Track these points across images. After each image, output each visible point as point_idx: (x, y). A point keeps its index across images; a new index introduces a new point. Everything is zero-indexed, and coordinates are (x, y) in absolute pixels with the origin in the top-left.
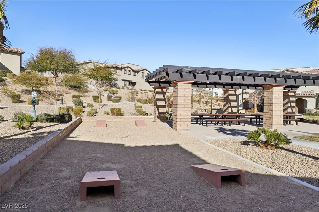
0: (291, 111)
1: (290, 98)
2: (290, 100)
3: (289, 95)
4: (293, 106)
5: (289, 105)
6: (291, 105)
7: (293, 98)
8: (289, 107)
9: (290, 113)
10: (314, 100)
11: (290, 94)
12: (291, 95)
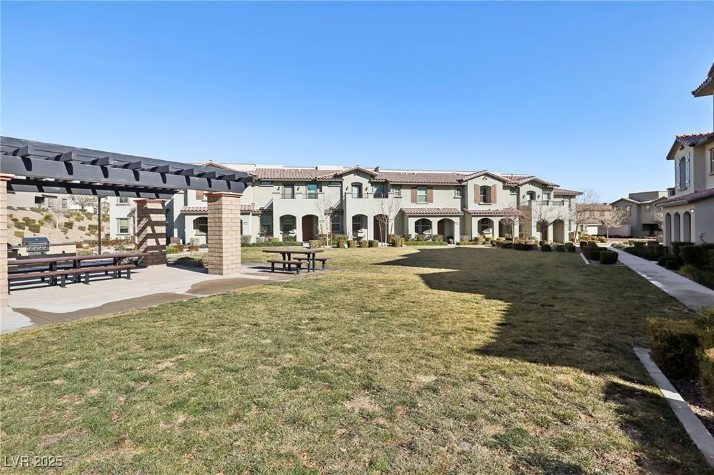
0: (155, 244)
1: (151, 215)
2: (150, 220)
3: (148, 208)
4: (160, 232)
5: (149, 230)
6: (153, 230)
7: (159, 215)
8: (148, 235)
9: (152, 248)
10: (257, 219)
11: (150, 206)
12: (152, 210)
